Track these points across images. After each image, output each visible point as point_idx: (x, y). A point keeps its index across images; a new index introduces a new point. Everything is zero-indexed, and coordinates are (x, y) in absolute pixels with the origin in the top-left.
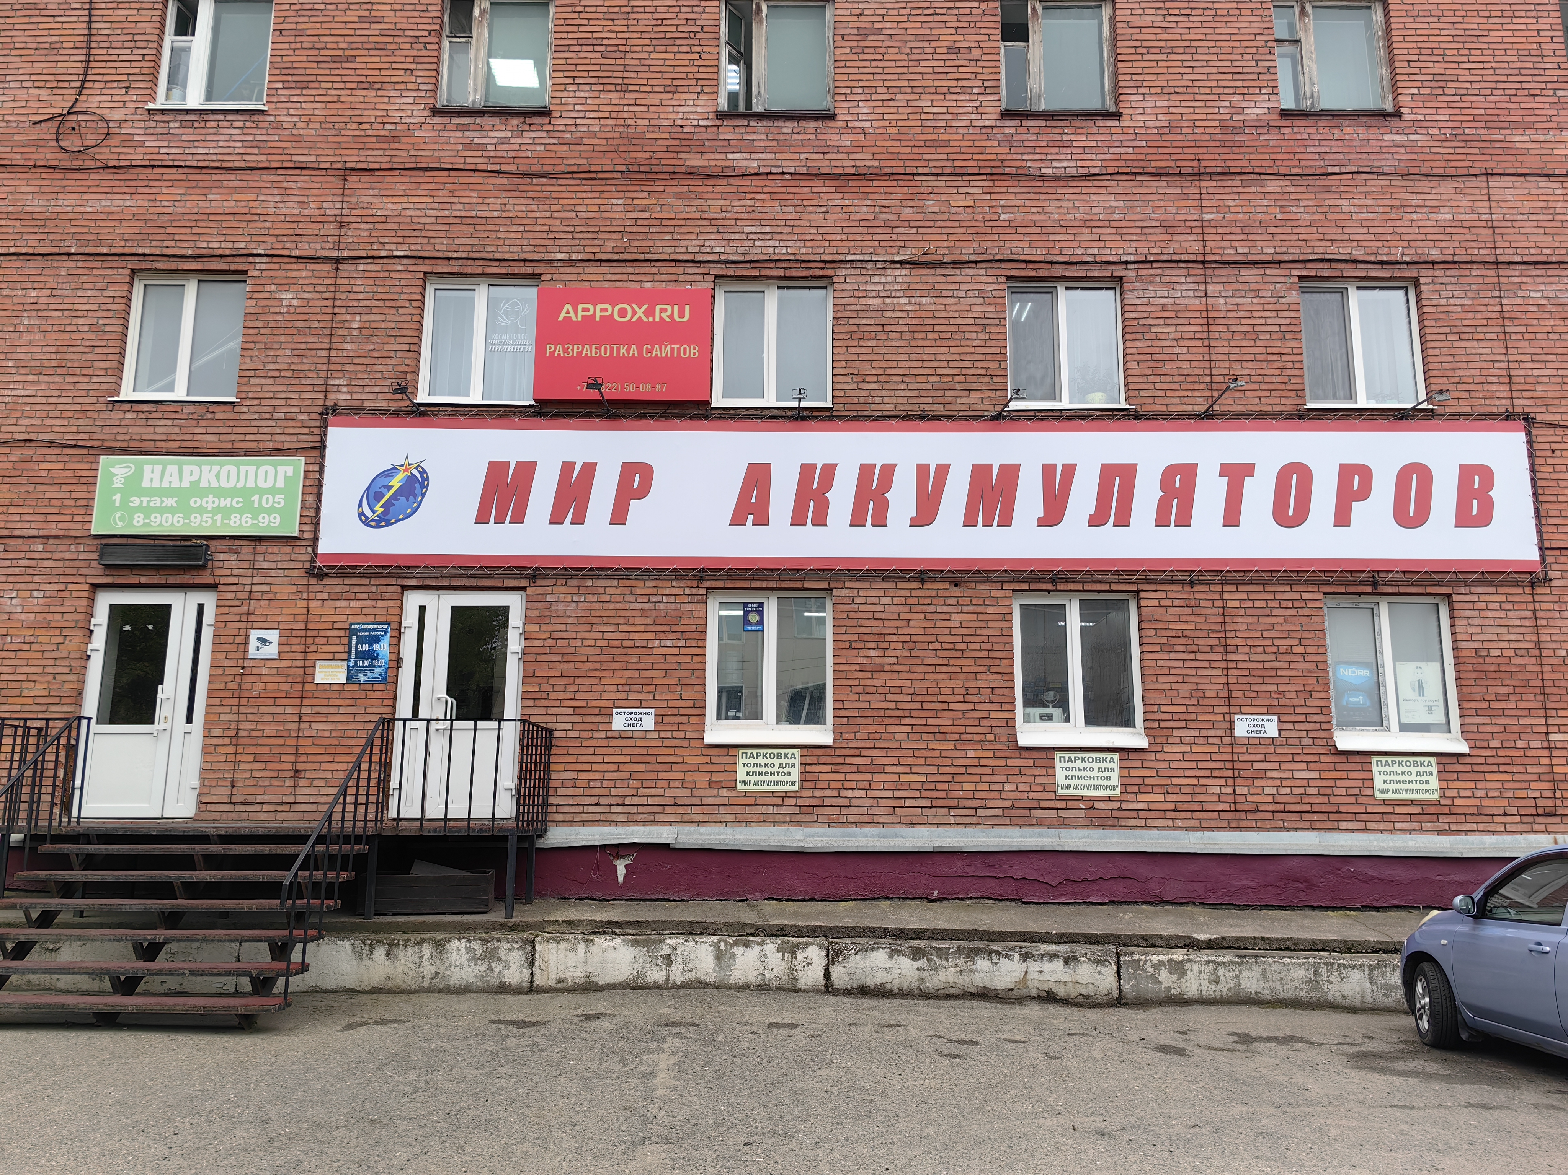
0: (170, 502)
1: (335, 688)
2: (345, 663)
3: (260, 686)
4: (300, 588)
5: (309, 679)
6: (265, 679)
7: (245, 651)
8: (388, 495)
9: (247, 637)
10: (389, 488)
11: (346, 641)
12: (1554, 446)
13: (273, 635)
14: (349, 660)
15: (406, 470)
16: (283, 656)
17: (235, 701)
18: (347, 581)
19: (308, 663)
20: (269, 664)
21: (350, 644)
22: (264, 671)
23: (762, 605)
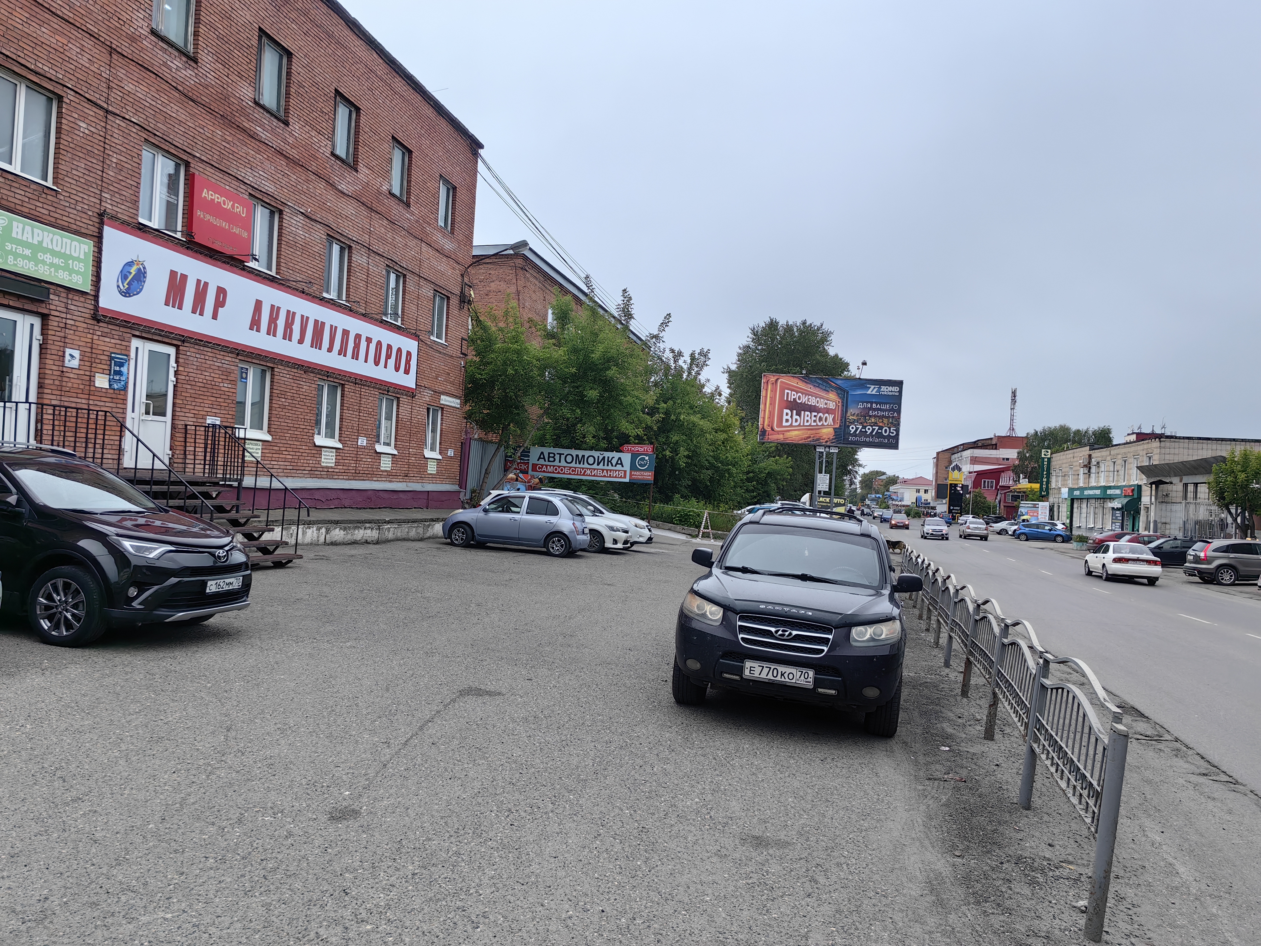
0: (28, 252)
1: (104, 390)
2: (108, 376)
3: (70, 385)
4: (89, 326)
5: (92, 383)
6: (72, 380)
7: (63, 361)
8: (130, 277)
9: (64, 352)
10: (130, 273)
11: (108, 363)
13: (76, 353)
14: (110, 375)
15: (138, 264)
16: (82, 367)
17: (58, 393)
18: (110, 326)
19: (92, 374)
20: (74, 371)
21: (110, 365)
22: (72, 376)
23: (247, 369)
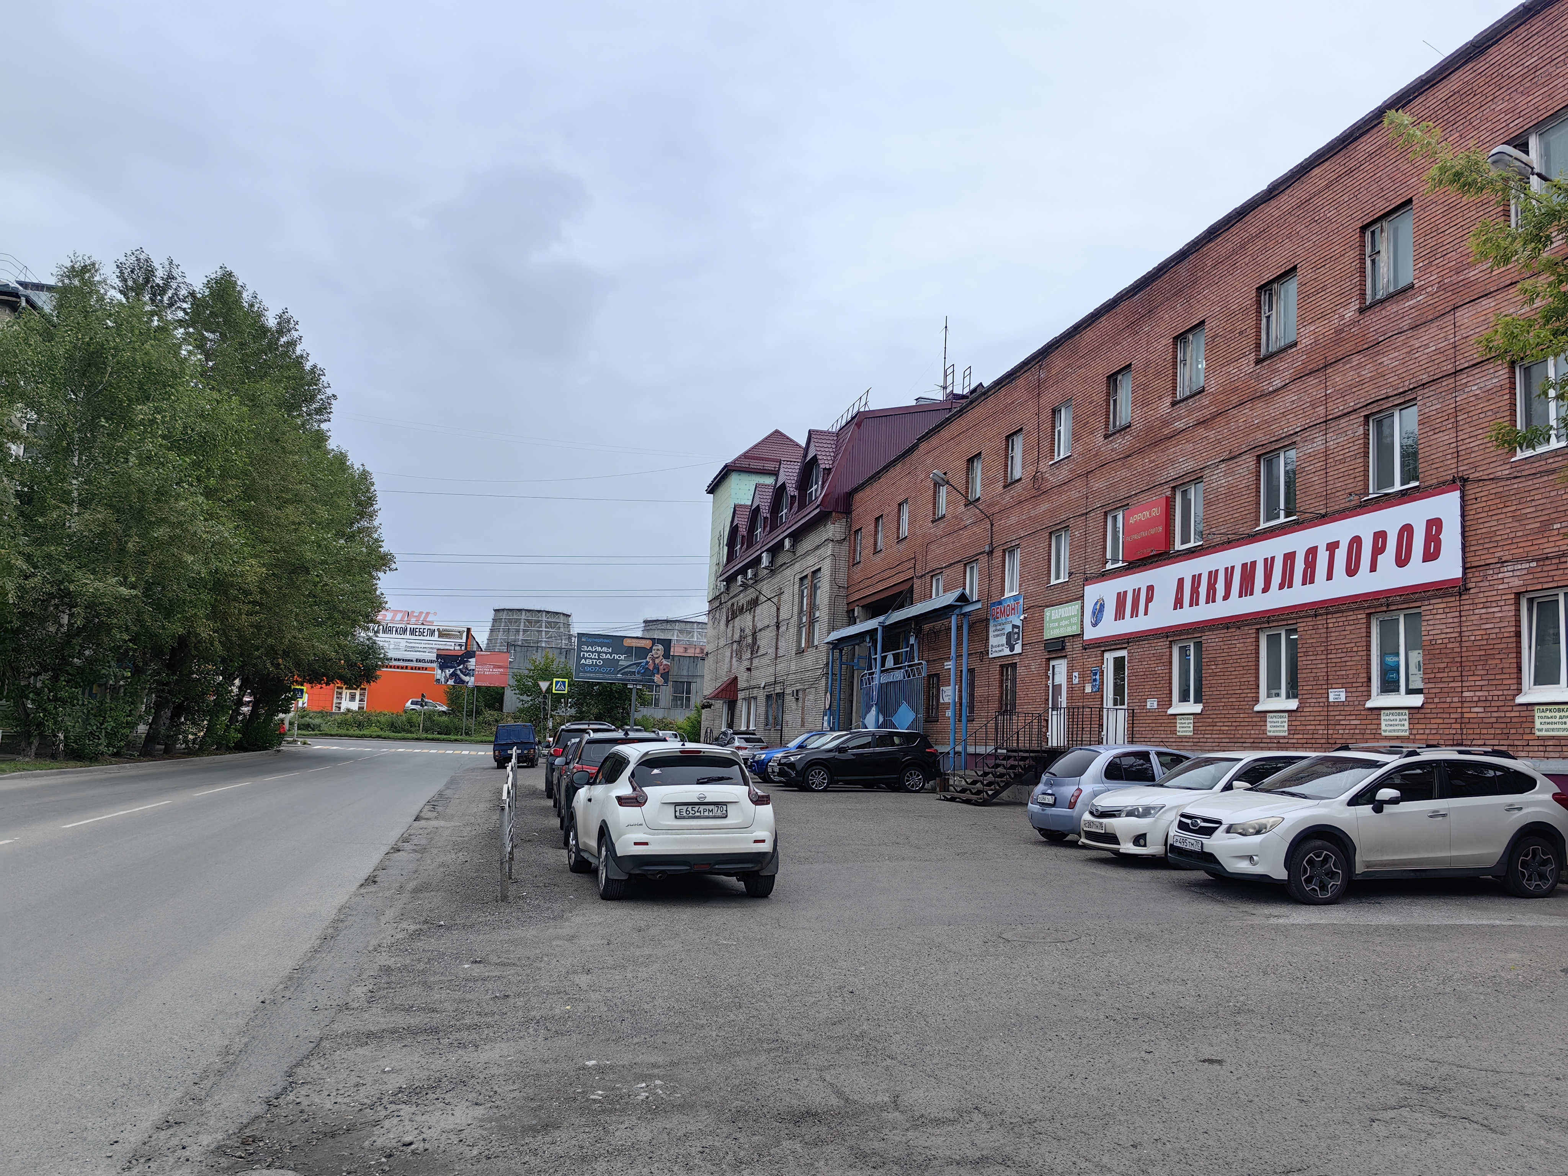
0: (1057, 624)
1: (1089, 694)
2: (1091, 684)
3: (1076, 695)
4: (1082, 655)
5: (1084, 691)
6: (1076, 692)
7: (1072, 681)
9: (1072, 675)
11: (1091, 675)
12: (1477, 495)
13: (1077, 674)
16: (1079, 682)
17: (1071, 701)
18: (1091, 650)
19: (1084, 685)
20: (1077, 686)
22: (1076, 689)
23: (1189, 646)
